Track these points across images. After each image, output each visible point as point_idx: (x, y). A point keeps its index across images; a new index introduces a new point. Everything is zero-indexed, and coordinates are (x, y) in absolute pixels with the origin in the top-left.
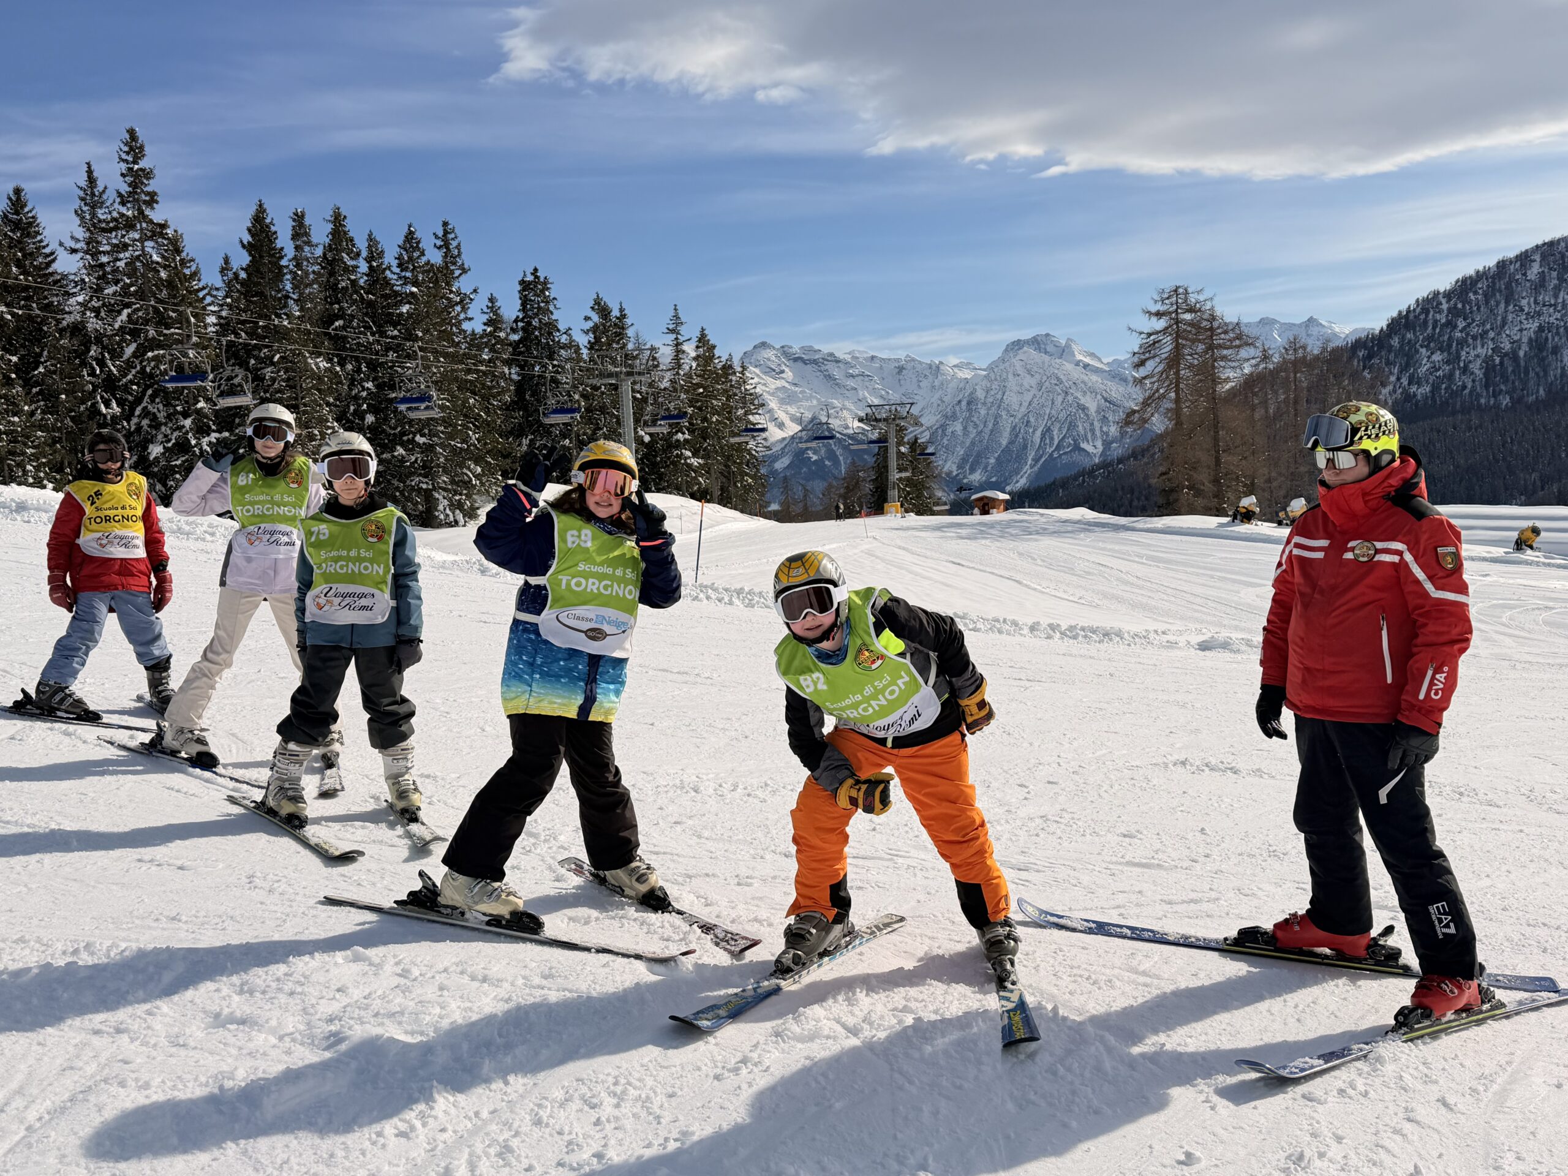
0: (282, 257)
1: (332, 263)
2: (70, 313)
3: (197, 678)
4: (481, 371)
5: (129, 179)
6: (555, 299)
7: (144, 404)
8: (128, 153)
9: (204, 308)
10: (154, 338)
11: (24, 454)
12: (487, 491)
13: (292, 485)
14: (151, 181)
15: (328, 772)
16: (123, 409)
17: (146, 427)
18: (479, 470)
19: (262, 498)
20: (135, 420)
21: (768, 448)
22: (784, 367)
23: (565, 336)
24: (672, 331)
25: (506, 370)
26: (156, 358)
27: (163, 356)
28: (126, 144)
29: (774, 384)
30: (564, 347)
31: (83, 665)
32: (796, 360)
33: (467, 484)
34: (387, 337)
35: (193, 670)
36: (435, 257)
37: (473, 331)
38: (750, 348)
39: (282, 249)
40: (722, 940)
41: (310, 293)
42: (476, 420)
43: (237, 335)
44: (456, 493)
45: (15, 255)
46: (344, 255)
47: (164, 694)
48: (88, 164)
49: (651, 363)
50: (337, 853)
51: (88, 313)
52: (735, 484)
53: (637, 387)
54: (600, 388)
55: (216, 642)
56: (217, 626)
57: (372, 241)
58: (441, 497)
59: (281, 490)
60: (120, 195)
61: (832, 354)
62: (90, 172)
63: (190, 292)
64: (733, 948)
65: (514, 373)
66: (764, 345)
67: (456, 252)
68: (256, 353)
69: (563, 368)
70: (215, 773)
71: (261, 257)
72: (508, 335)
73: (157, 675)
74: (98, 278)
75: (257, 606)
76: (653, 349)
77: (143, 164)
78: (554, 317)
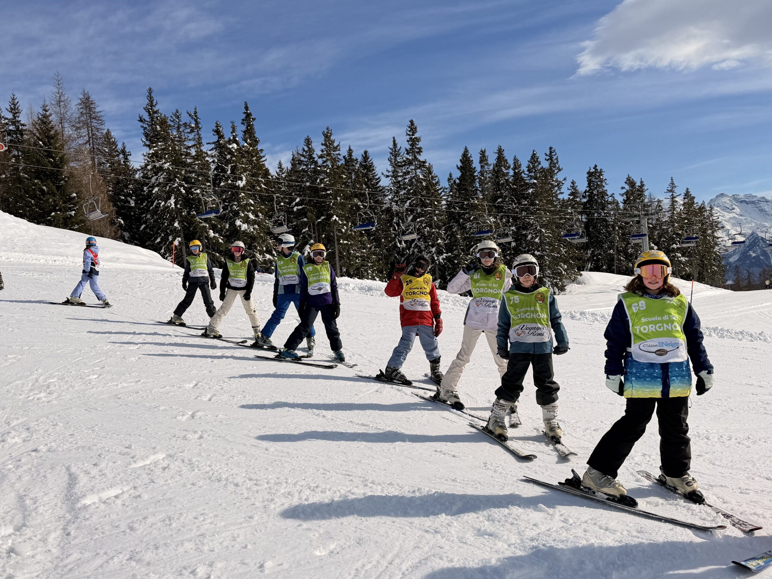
0: (475, 172)
1: (497, 172)
2: (386, 203)
3: (454, 367)
4: (568, 218)
5: (410, 143)
6: (605, 179)
7: (415, 242)
8: (410, 131)
9: (441, 198)
10: (420, 212)
11: (367, 265)
12: (570, 277)
13: (497, 279)
14: (420, 143)
15: (513, 415)
16: (407, 245)
17: (416, 252)
18: (566, 267)
19: (484, 285)
20: (412, 249)
21: (726, 250)
22: (734, 206)
23: (611, 198)
24: (670, 191)
25: (580, 217)
26: (420, 221)
27: (424, 220)
28: (409, 128)
29: (728, 216)
30: (610, 203)
31: (405, 360)
32: (741, 202)
33: (560, 274)
34: (522, 205)
35: (453, 363)
36: (545, 165)
37: (563, 199)
38: (714, 197)
39: (475, 168)
40: (737, 523)
41: (487, 187)
42: (564, 242)
43: (455, 209)
44: (554, 278)
45: (365, 180)
46: (503, 168)
47: (437, 374)
48: (394, 138)
49: (658, 208)
50: (523, 455)
51: (393, 203)
52: (707, 270)
53: (650, 221)
54: (630, 223)
55: (462, 351)
56: (463, 343)
57: (516, 161)
58: (547, 281)
59: (493, 281)
60: (407, 150)
61: (763, 198)
62: (394, 141)
63: (435, 191)
64: (744, 529)
65: (584, 218)
66: (722, 195)
67: (556, 161)
68: (463, 216)
69: (610, 214)
70: (463, 412)
71: (466, 172)
72: (581, 199)
73: (434, 365)
74: (397, 188)
75: (480, 334)
76: (659, 201)
77: (416, 135)
78: (605, 189)
